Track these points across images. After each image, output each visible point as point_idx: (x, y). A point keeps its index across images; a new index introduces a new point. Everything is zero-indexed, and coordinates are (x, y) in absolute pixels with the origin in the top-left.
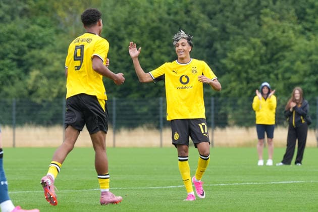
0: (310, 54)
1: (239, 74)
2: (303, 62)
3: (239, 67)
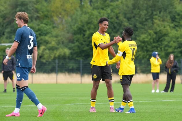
0: (178, 38)
1: (142, 48)
2: (174, 42)
3: (143, 45)
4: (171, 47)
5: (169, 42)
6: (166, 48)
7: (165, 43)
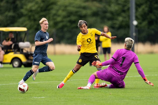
0: (66, 7)
1: (29, 17)
2: (63, 10)
3: (30, 14)
4: (59, 16)
5: (58, 11)
6: (55, 17)
7: (53, 12)
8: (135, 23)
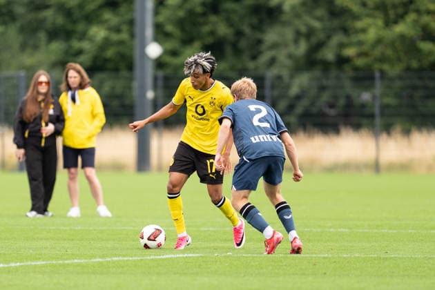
8: (154, 50)
